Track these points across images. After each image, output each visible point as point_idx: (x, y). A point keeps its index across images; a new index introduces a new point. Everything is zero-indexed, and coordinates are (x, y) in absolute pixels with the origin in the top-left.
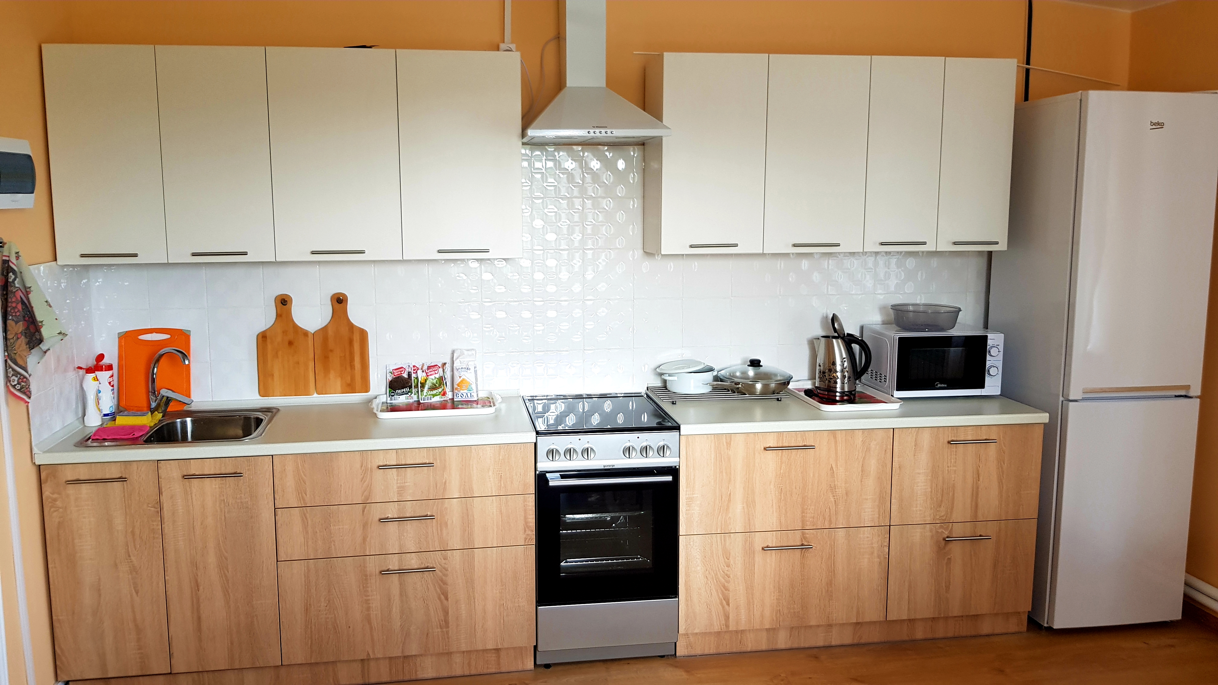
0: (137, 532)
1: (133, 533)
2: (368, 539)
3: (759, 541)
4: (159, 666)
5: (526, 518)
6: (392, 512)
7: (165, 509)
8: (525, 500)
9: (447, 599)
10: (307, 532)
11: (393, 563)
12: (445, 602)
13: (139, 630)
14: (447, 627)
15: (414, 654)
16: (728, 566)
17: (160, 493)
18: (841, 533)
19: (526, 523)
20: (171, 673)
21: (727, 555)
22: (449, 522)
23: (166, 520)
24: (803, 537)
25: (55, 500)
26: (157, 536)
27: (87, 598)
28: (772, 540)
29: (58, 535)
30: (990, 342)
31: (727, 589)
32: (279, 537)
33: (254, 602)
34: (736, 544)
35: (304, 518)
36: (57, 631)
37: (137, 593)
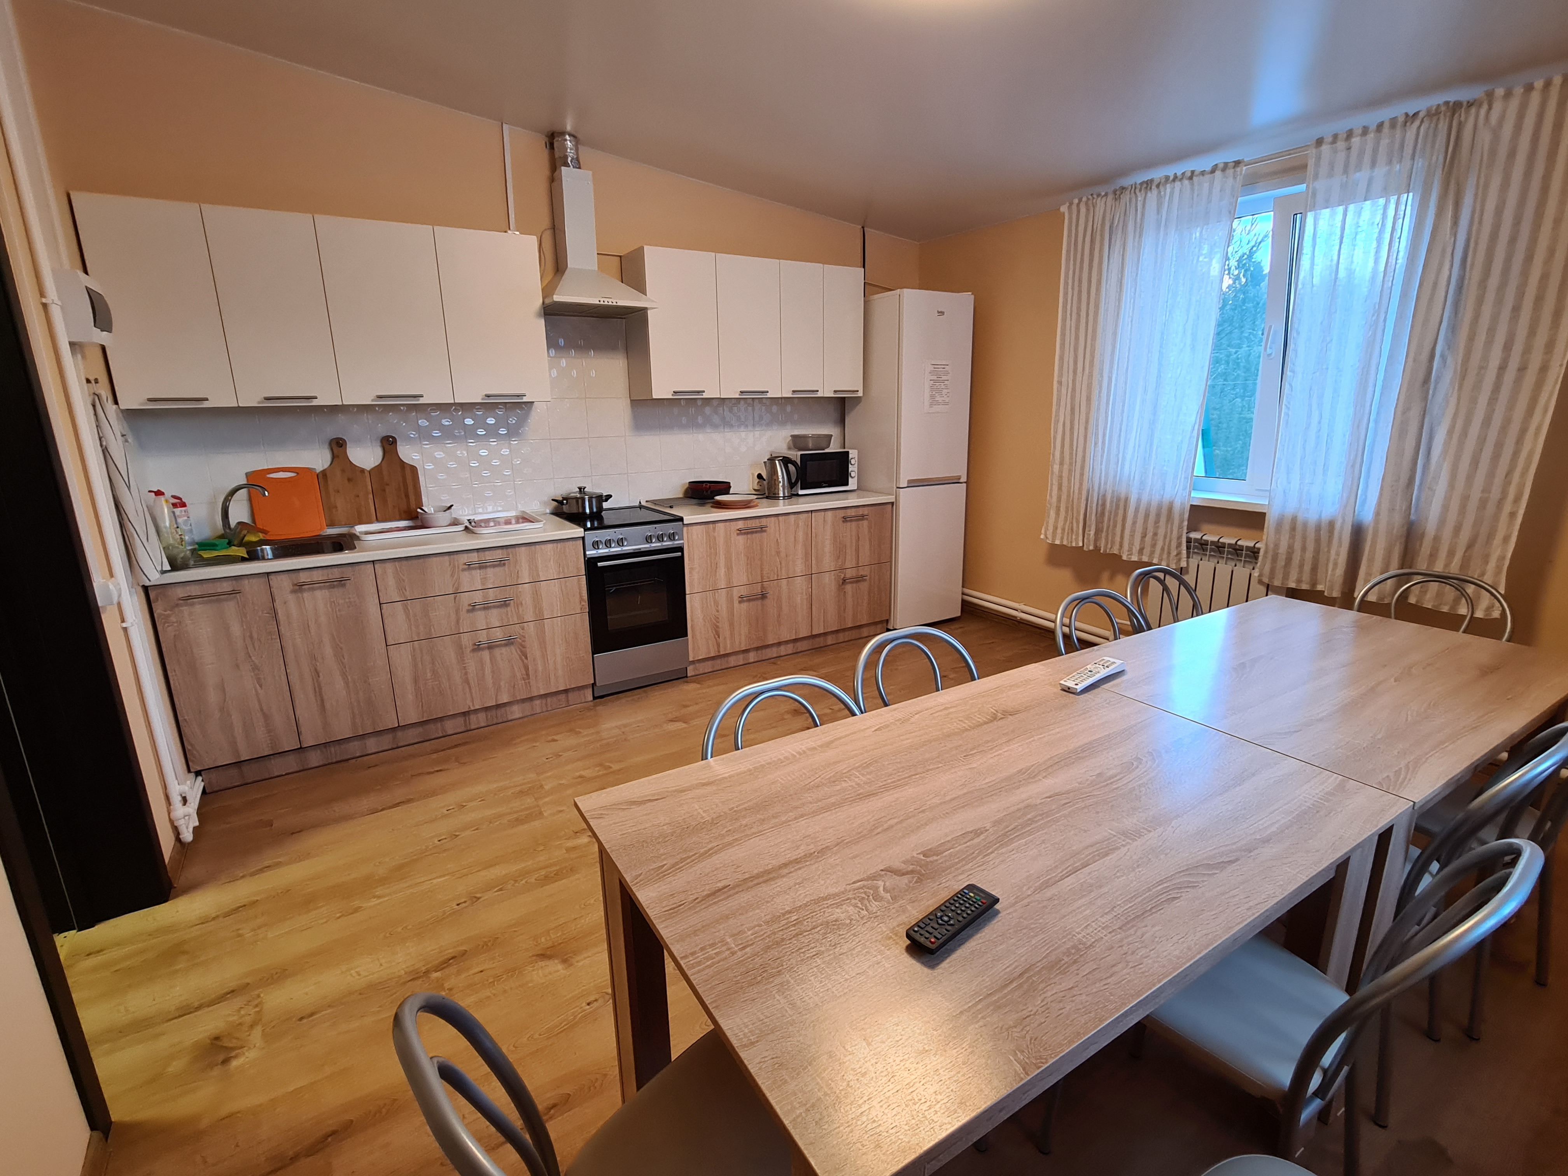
0: (255, 636)
1: (251, 637)
2: (461, 621)
3: (736, 593)
4: (289, 743)
5: (580, 594)
6: (478, 597)
7: (279, 615)
8: (579, 580)
9: (526, 658)
10: (410, 620)
11: (483, 637)
12: (525, 661)
13: (266, 717)
14: (529, 678)
15: (505, 701)
16: (718, 611)
17: (273, 600)
18: (784, 582)
19: (581, 596)
20: (301, 748)
21: (716, 604)
22: (523, 602)
23: (282, 623)
24: (763, 587)
25: (169, 616)
26: (274, 637)
27: (213, 697)
28: (744, 591)
29: (175, 647)
30: (851, 456)
31: (717, 627)
32: (386, 627)
33: (370, 680)
34: (722, 596)
35: (406, 609)
36: (185, 730)
37: (261, 686)
